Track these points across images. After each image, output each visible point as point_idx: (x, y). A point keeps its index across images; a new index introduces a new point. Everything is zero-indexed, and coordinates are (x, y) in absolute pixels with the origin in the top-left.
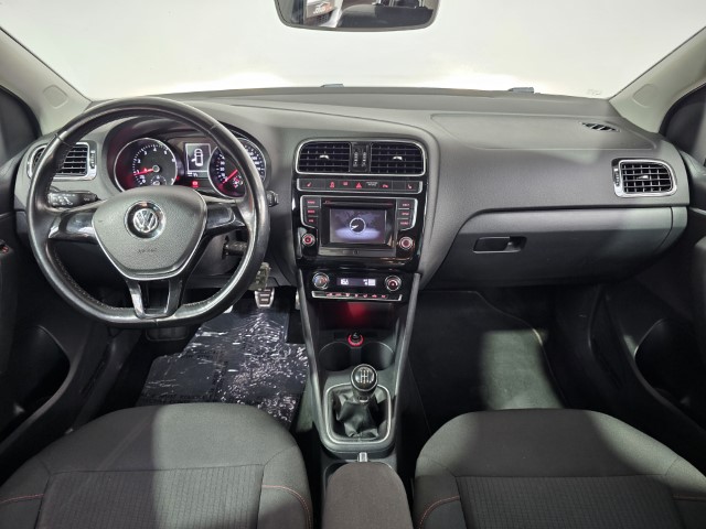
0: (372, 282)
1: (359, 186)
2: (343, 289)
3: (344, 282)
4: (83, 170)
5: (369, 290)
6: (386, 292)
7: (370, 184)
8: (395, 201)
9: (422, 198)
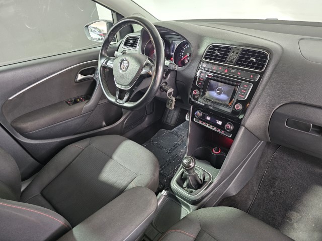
0: (220, 123)
1: (226, 71)
2: (207, 122)
3: (208, 118)
4: (135, 47)
5: (218, 126)
6: (224, 130)
7: (232, 71)
8: (241, 82)
9: (256, 85)
